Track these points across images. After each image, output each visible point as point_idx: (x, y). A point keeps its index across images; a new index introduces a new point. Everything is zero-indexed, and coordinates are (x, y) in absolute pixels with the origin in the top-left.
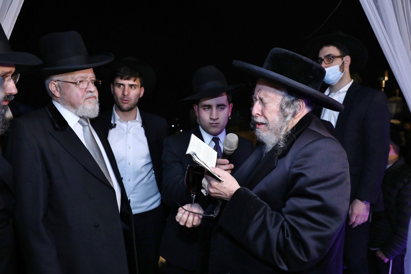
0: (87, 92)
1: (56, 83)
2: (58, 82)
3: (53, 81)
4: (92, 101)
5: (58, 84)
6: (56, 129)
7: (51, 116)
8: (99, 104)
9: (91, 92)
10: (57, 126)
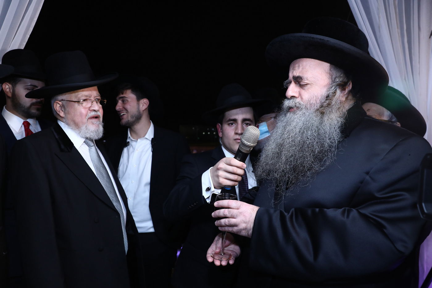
0: (91, 111)
1: (60, 103)
2: (63, 101)
3: (58, 101)
4: (96, 122)
5: (62, 103)
6: (62, 150)
7: (57, 137)
8: (103, 124)
9: (94, 110)
10: (63, 147)
